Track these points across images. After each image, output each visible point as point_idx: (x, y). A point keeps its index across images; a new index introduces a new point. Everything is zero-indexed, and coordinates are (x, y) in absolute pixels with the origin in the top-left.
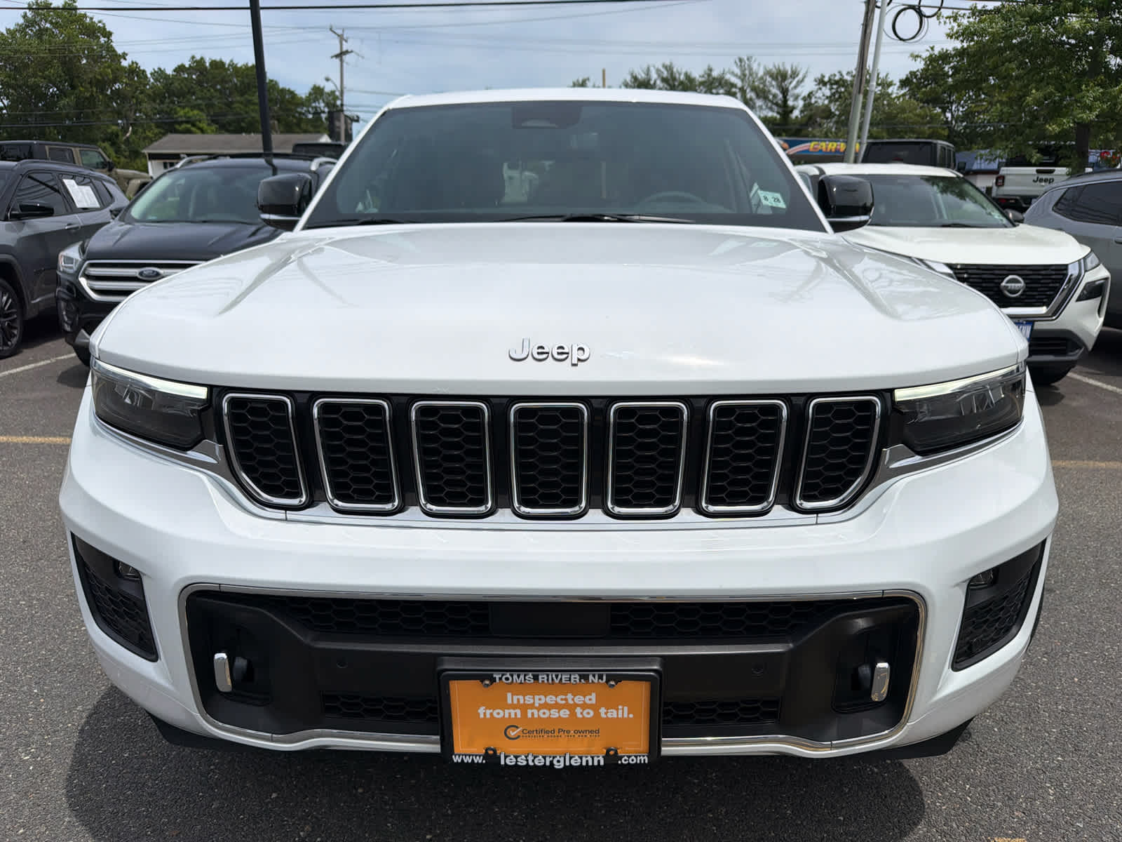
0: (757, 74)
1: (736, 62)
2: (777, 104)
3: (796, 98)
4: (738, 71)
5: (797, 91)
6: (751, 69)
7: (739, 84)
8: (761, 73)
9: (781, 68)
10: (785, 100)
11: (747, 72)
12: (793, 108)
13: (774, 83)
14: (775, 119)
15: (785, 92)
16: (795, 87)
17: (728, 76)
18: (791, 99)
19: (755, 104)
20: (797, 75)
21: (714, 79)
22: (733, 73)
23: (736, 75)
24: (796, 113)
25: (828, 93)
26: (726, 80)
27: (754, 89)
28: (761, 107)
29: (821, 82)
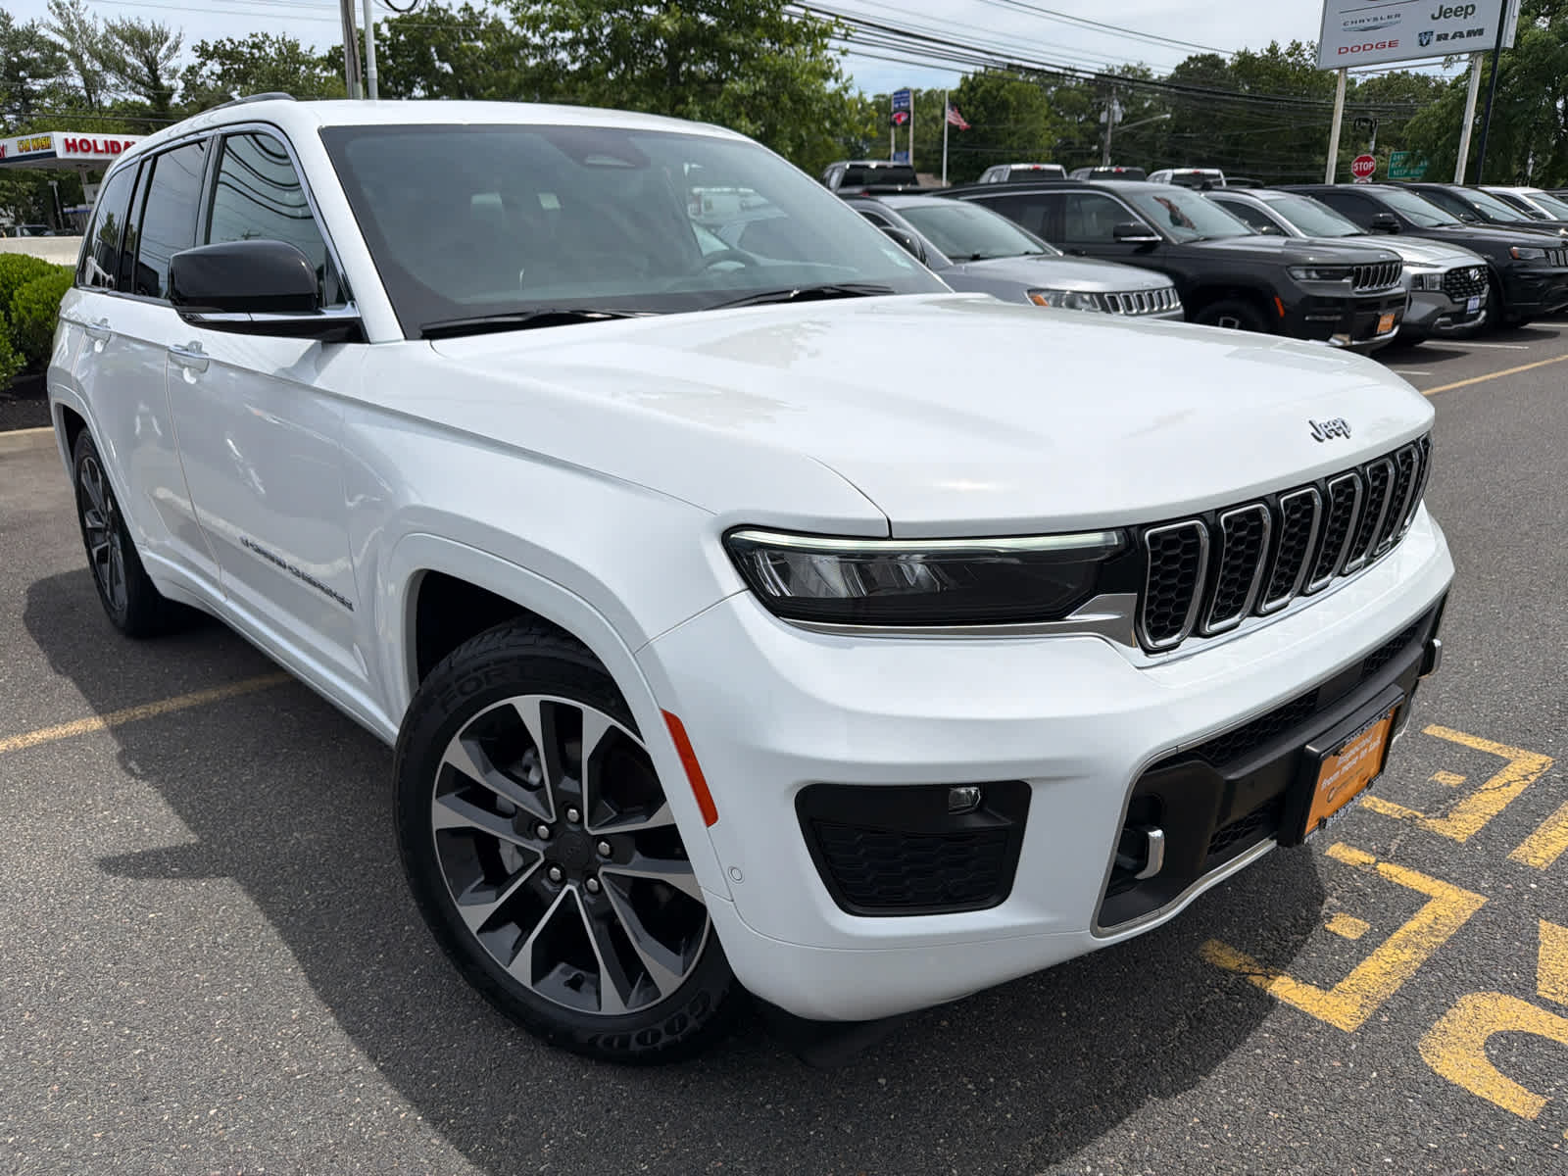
0: (94, 31)
1: (50, 8)
2: (143, 84)
3: (173, 74)
4: (58, 24)
5: (172, 63)
6: (81, 23)
7: (68, 46)
8: (101, 30)
9: (136, 25)
10: (156, 79)
11: (76, 26)
12: (172, 90)
13: (127, 48)
14: (143, 105)
15: (151, 64)
16: (167, 57)
17: (42, 32)
18: (166, 76)
19: (104, 80)
20: (166, 39)
21: (17, 33)
22: (49, 26)
23: (58, 31)
24: (176, 99)
25: (218, 69)
26: (41, 37)
27: (95, 55)
28: (117, 87)
29: (204, 52)
